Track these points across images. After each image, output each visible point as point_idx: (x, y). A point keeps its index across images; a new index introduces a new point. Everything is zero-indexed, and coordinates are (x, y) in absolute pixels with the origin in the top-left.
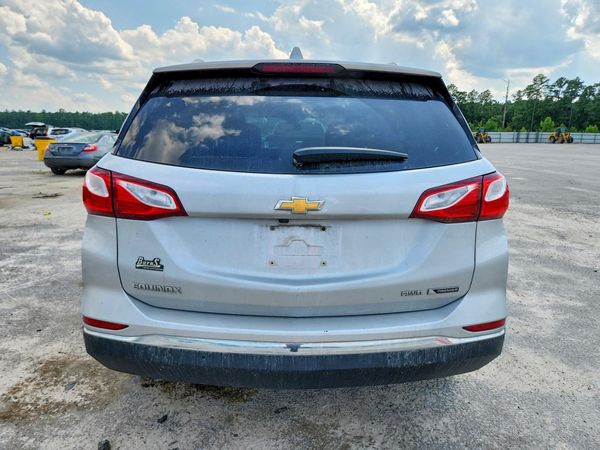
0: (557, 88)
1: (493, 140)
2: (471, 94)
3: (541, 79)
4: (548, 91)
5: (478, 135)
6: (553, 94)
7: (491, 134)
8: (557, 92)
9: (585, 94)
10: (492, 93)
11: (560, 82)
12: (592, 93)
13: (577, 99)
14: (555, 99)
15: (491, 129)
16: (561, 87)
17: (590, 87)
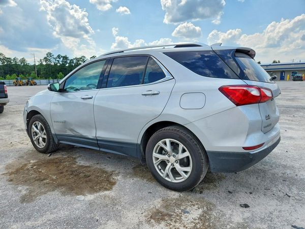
0: (58, 59)
1: (38, 84)
2: (14, 59)
3: (49, 54)
4: (54, 60)
5: (28, 81)
6: (57, 62)
7: (35, 81)
8: (58, 61)
9: (70, 62)
10: (26, 59)
11: (59, 56)
12: (73, 62)
13: (67, 65)
14: (59, 64)
15: (34, 78)
16: (60, 59)
17: (72, 60)
